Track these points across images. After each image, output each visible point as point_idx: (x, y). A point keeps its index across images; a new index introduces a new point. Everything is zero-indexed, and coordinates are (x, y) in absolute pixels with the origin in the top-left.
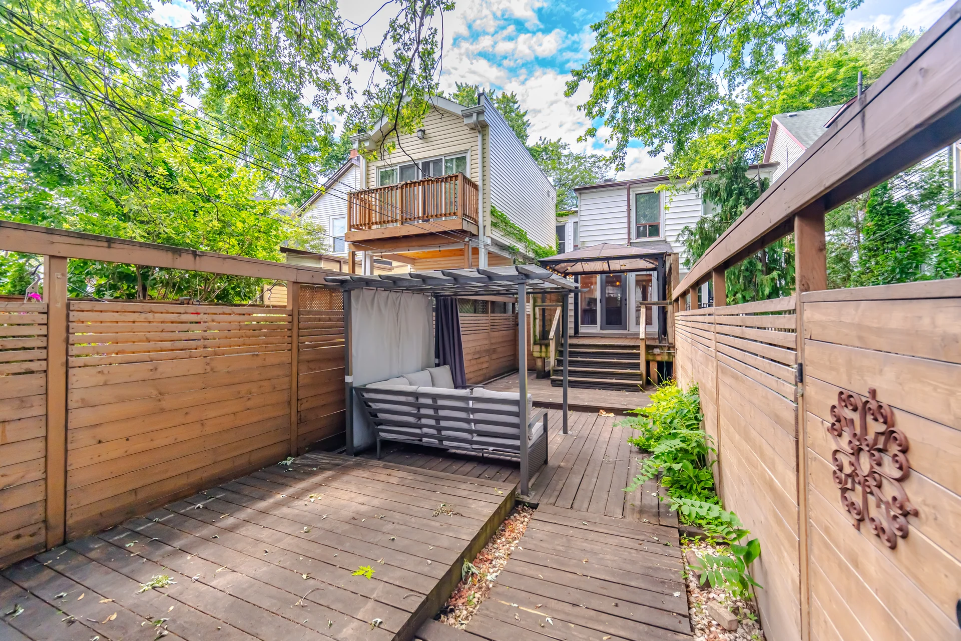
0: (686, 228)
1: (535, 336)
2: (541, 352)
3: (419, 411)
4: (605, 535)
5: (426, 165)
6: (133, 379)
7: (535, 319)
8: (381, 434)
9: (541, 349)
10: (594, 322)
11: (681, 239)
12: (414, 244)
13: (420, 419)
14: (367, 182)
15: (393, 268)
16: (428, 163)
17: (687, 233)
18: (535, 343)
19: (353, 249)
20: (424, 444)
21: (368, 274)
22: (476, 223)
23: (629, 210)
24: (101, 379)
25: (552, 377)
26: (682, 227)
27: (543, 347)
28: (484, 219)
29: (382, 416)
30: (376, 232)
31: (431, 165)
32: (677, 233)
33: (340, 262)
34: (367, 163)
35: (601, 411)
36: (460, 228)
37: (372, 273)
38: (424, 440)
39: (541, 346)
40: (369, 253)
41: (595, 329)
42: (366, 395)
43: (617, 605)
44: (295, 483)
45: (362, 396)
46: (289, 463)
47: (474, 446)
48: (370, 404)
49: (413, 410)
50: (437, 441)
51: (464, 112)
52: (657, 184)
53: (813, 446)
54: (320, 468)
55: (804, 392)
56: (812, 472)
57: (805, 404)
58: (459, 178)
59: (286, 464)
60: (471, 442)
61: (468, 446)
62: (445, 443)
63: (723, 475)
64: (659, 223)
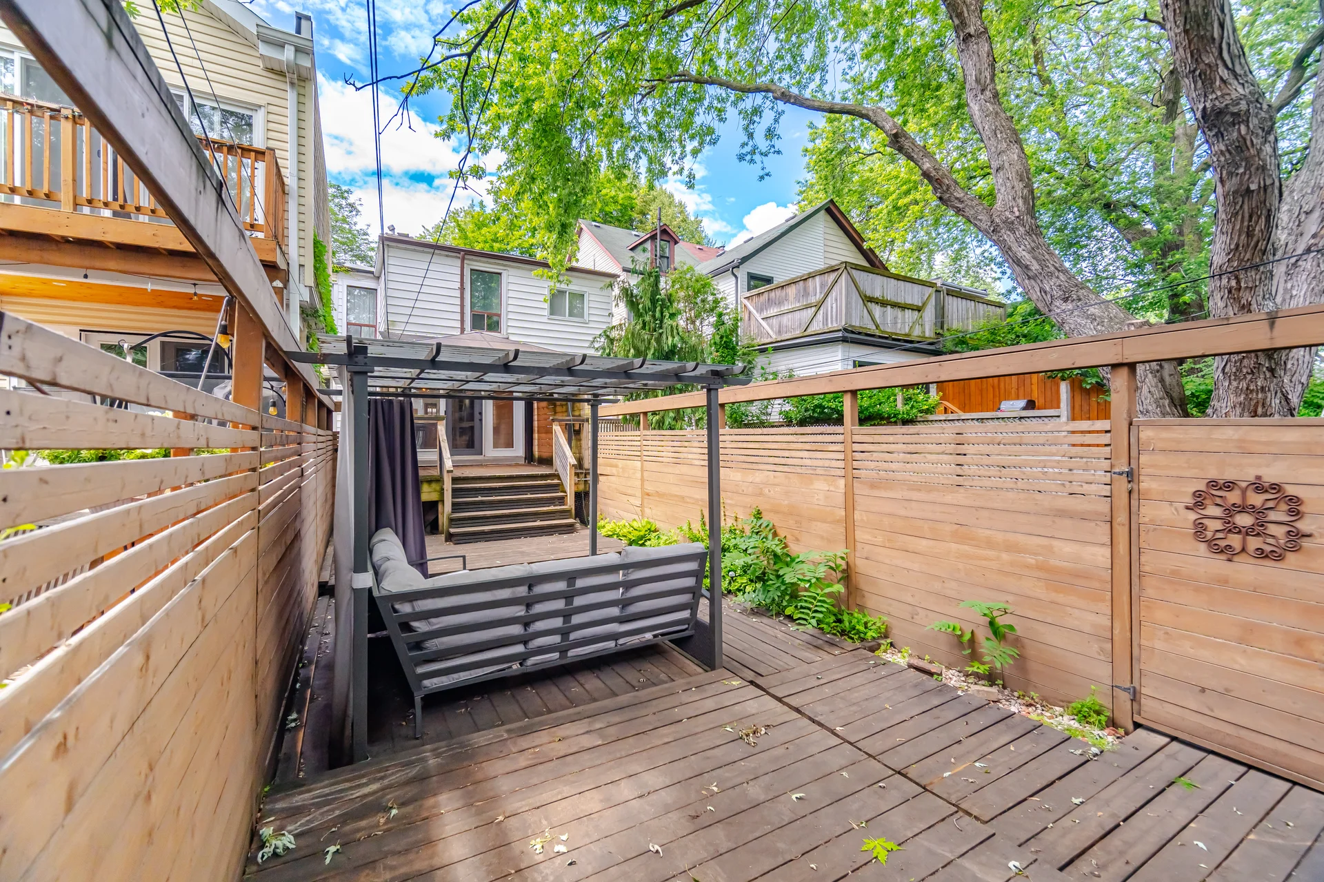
3: (529, 609)
9: (424, 487)
12: (110, 264)
13: (528, 625)
22: (284, 254)
23: (462, 289)
25: (453, 530)
27: (426, 485)
28: (299, 250)
29: (435, 644)
36: (268, 258)
38: (531, 661)
43: (967, 723)
44: (431, 857)
45: (396, 611)
46: (288, 841)
47: (621, 641)
48: (414, 624)
49: (519, 611)
50: (556, 655)
51: (261, 30)
52: (498, 264)
53: (1152, 522)
54: (402, 805)
55: (1136, 487)
56: (1147, 540)
57: (1135, 496)
58: (267, 157)
59: (286, 849)
60: (615, 637)
61: (611, 644)
62: (571, 653)
63: (863, 585)
64: (499, 316)
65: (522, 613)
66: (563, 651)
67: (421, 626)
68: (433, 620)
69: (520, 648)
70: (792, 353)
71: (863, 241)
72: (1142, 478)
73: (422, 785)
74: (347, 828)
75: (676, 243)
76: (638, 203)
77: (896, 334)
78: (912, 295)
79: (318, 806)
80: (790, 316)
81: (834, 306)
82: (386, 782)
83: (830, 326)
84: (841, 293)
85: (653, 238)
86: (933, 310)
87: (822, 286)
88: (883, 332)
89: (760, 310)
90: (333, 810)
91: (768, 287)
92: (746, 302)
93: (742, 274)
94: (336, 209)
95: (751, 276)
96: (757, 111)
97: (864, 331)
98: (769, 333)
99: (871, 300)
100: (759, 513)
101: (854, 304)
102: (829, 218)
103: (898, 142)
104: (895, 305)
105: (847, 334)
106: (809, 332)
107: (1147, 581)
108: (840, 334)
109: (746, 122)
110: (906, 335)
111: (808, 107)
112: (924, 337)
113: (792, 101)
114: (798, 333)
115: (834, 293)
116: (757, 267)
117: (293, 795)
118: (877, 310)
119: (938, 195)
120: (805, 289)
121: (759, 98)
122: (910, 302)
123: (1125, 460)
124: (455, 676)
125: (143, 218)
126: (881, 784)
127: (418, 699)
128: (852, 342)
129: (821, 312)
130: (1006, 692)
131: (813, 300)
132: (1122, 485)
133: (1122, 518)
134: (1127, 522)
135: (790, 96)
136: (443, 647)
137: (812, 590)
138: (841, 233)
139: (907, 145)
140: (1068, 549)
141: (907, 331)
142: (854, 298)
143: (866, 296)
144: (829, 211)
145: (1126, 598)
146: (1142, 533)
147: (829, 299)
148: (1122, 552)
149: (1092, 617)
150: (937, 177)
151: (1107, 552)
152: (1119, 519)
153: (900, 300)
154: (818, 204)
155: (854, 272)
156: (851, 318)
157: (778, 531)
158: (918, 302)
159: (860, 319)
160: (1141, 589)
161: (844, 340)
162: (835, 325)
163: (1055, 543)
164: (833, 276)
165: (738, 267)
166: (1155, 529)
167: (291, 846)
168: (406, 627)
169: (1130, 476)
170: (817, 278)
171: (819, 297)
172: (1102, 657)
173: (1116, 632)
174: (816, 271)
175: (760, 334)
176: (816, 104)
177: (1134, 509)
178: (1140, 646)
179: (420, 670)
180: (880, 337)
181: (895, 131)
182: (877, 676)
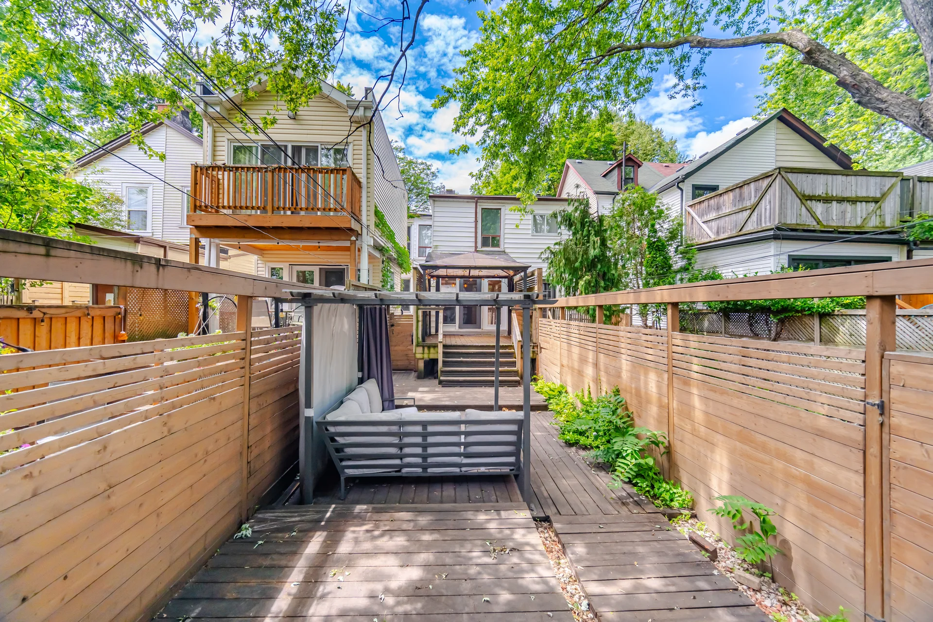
0: (548, 248)
1: (418, 338)
2: (423, 353)
3: (401, 440)
4: (624, 534)
5: (297, 149)
6: (77, 471)
7: (418, 321)
8: (346, 471)
9: (423, 350)
10: (453, 321)
11: (543, 256)
12: (286, 236)
13: (401, 449)
14: (214, 156)
15: (230, 257)
16: (300, 148)
17: (548, 251)
18: (418, 345)
19: (197, 234)
20: (404, 475)
21: (213, 265)
22: (358, 221)
23: (476, 221)
24: (28, 487)
25: (442, 378)
26: (546, 247)
27: (426, 349)
28: (368, 217)
29: (349, 451)
30: (226, 218)
31: (304, 152)
32: (540, 251)
33: (165, 248)
34: (214, 132)
35: (504, 409)
36: (348, 226)
37: (218, 263)
38: (405, 470)
39: (423, 347)
40: (217, 241)
41: (454, 328)
42: (332, 429)
43: (694, 598)
44: (289, 561)
45: (327, 430)
46: (249, 533)
47: (464, 469)
48: (337, 438)
49: (395, 440)
50: (420, 470)
51: (349, 103)
52: (499, 203)
53: (902, 460)
54: (300, 531)
55: (886, 421)
56: (896, 475)
57: (886, 429)
58: (348, 172)
59: (246, 536)
60: (460, 465)
61: (457, 470)
62: (430, 470)
63: (680, 463)
64: (499, 236)
65: (397, 442)
66: (425, 469)
67: (341, 440)
68: (346, 438)
69: (397, 462)
70: (726, 251)
71: (824, 140)
72: (892, 413)
73: (315, 526)
74: (274, 535)
75: (639, 166)
76: (618, 137)
77: (843, 227)
78: (870, 187)
79: (272, 520)
80: (727, 218)
81: (768, 207)
82: (303, 518)
83: (763, 225)
84: (775, 195)
85: (619, 165)
86: (898, 200)
87: (756, 190)
88: (825, 227)
89: (701, 215)
90: (274, 525)
91: (713, 194)
92: (689, 209)
93: (687, 187)
94: (425, 177)
95: (696, 188)
96: (685, 58)
97: (801, 227)
98: (709, 234)
99: (811, 198)
100: (618, 391)
101: (789, 204)
102: (782, 125)
103: (812, 58)
104: (841, 200)
105: (778, 232)
106: (744, 231)
107: (899, 519)
108: (772, 233)
109: (676, 68)
110: (857, 227)
111: (723, 47)
112: (884, 227)
113: (707, 45)
114: (734, 233)
115: (767, 196)
116: (701, 179)
117: (267, 513)
118: (819, 208)
119: (856, 100)
120: (741, 195)
121: (686, 48)
122: (864, 195)
123: (877, 392)
124: (365, 470)
125: (303, 213)
126: (549, 613)
127: (342, 479)
128: (783, 239)
129: (755, 213)
130: (773, 586)
131: (748, 204)
132: (875, 417)
133: (874, 450)
134: (878, 454)
135: (706, 42)
136: (353, 453)
137: (628, 458)
138: (797, 136)
139: (822, 58)
140: (827, 468)
141: (859, 222)
142: (789, 197)
143: (804, 196)
144: (781, 119)
145: (877, 530)
146: (893, 469)
147: (763, 202)
148: (874, 483)
149: (846, 539)
150: (854, 82)
151: (860, 480)
152: (872, 450)
153: (847, 194)
154: (774, 112)
155: (790, 176)
156: (785, 217)
157: (629, 407)
158: (874, 193)
159: (796, 216)
160: (892, 526)
161: (776, 238)
162: (768, 224)
163: (816, 460)
164: (766, 182)
165: (683, 181)
166: (905, 468)
167: (249, 536)
168: (333, 440)
169: (882, 408)
170: (752, 185)
171: (753, 200)
172: (855, 582)
173: (868, 561)
174: (749, 179)
175: (701, 235)
176: (730, 42)
177: (885, 443)
178: (890, 581)
179: (344, 463)
180: (822, 232)
181: (808, 49)
182: (653, 538)
